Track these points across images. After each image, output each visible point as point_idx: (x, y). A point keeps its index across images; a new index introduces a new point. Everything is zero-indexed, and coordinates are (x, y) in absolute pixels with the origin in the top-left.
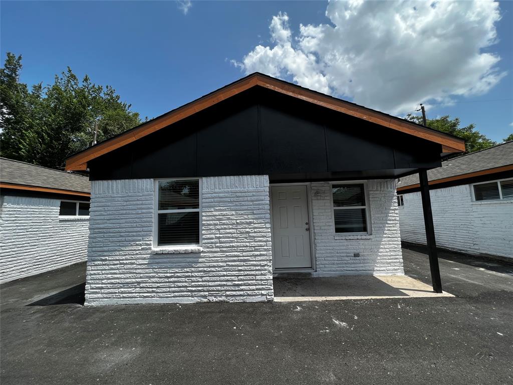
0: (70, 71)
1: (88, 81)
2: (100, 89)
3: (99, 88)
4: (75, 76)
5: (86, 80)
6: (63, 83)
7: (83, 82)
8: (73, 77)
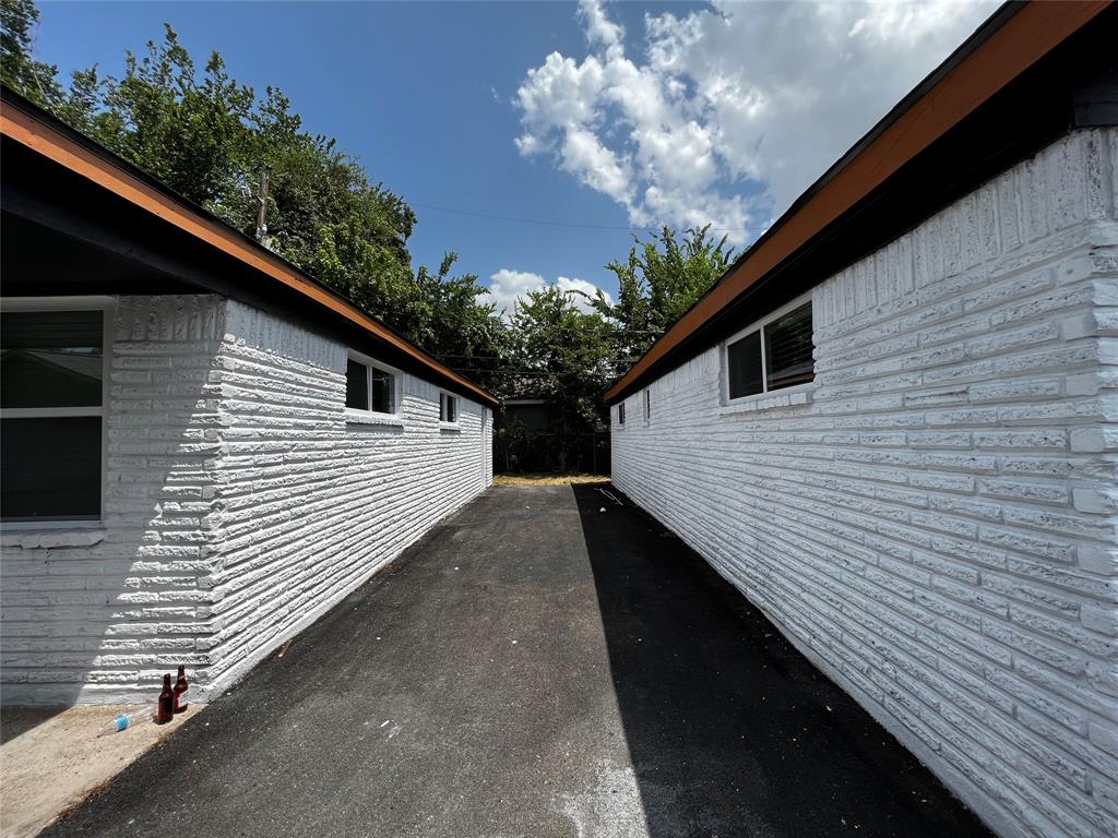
0: (171, 36)
1: (221, 71)
2: (248, 95)
3: (246, 94)
4: (184, 53)
5: (214, 65)
6: (151, 72)
7: (208, 70)
8: (179, 55)
